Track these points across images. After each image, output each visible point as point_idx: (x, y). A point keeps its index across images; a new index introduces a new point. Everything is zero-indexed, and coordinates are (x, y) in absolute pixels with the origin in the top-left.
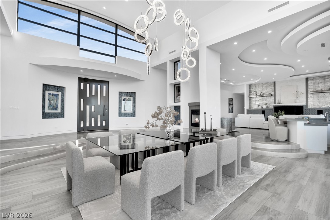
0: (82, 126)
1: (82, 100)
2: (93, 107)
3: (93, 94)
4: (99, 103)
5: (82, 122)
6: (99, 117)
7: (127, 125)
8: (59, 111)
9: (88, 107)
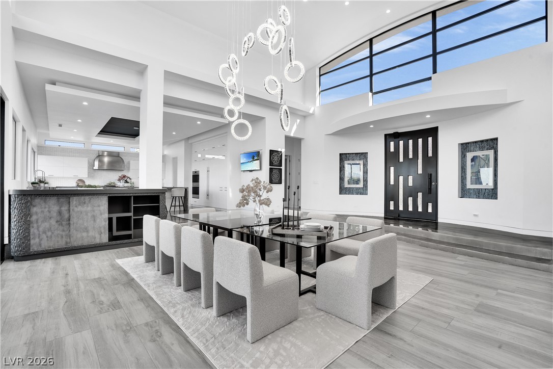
0: (392, 208)
1: (392, 169)
2: (411, 178)
3: (411, 156)
4: (420, 171)
5: (392, 203)
6: (420, 195)
7: (475, 215)
8: (361, 185)
9: (401, 178)
